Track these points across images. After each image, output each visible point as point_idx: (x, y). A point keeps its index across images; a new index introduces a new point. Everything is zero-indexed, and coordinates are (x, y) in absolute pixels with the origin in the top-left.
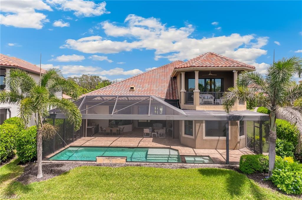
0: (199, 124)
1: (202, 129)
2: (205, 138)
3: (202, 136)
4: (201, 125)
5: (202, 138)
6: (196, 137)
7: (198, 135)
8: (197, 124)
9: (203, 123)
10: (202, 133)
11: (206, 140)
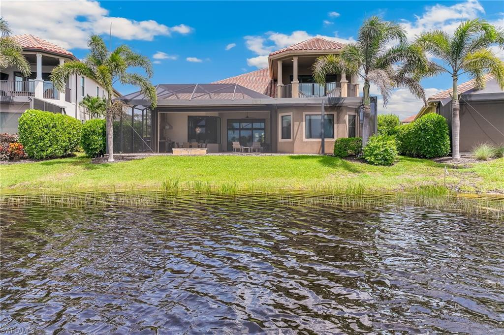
0: (298, 123)
1: (302, 128)
2: (305, 140)
3: (302, 137)
4: (301, 124)
5: (302, 140)
6: (294, 140)
7: (297, 136)
8: (295, 123)
9: (302, 122)
10: (302, 134)
11: (306, 142)
